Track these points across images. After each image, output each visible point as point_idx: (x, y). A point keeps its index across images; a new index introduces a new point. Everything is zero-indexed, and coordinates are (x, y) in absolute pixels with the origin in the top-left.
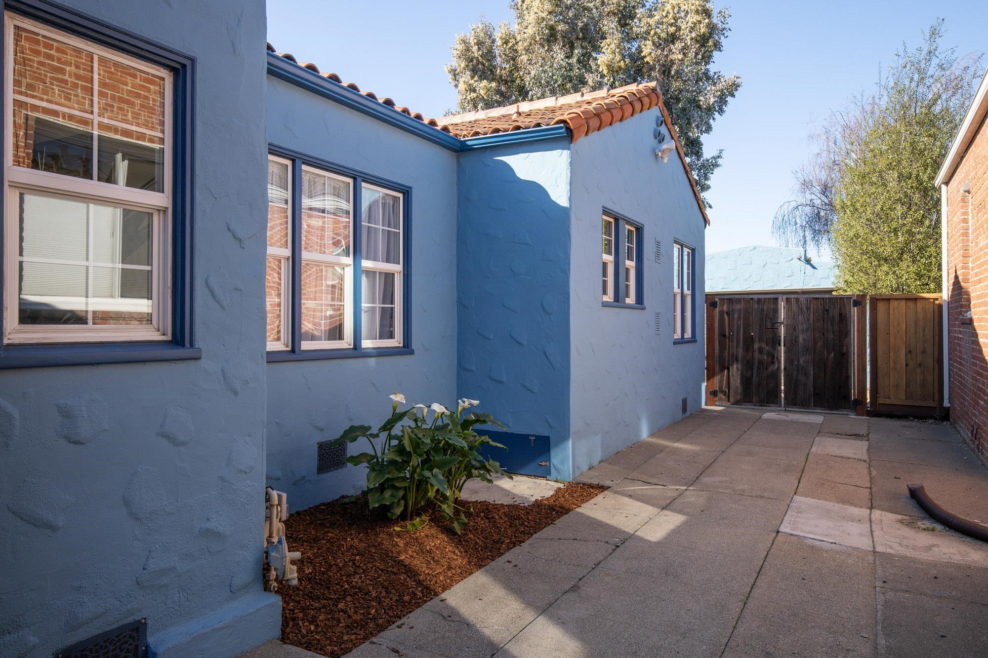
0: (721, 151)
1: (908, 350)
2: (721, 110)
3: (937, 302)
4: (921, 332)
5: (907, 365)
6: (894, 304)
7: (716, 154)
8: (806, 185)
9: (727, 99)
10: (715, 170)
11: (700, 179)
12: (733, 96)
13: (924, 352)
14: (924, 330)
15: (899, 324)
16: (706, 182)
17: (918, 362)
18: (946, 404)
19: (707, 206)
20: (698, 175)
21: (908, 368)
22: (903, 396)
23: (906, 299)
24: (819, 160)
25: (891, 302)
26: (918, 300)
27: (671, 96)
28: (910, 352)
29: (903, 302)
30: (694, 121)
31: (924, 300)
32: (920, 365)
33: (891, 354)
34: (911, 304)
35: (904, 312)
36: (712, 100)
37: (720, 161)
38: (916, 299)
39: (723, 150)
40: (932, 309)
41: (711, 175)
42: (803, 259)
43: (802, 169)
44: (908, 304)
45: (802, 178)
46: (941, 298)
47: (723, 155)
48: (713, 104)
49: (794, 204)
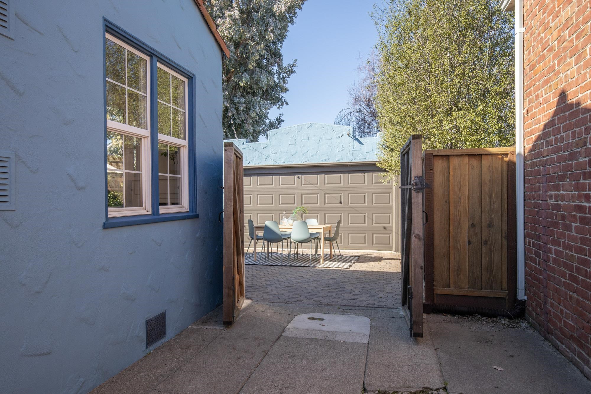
0: (295, 61)
1: (471, 223)
2: (292, 20)
3: (506, 159)
4: (487, 198)
5: (469, 243)
6: (455, 162)
7: (291, 63)
8: (357, 100)
9: (296, 11)
10: (291, 75)
11: (279, 81)
12: (300, 8)
13: (490, 225)
14: (491, 196)
15: (460, 189)
16: (285, 85)
17: (484, 239)
18: (521, 295)
19: (284, 103)
20: (278, 78)
21: (471, 246)
22: (465, 283)
23: (469, 155)
24: (365, 84)
25: (451, 159)
26: (483, 157)
27: (253, 6)
28: (473, 225)
29: (466, 159)
30: (270, 26)
31: (490, 157)
32: (486, 242)
33: (451, 229)
34: (475, 162)
35: (467, 172)
36: (283, 9)
37: (295, 69)
38: (481, 156)
39: (296, 60)
40: (500, 169)
41: (288, 79)
42: (351, 135)
43: (354, 88)
44: (471, 162)
45: (354, 95)
46: (513, 153)
47: (297, 64)
48: (284, 12)
49: (348, 111)
